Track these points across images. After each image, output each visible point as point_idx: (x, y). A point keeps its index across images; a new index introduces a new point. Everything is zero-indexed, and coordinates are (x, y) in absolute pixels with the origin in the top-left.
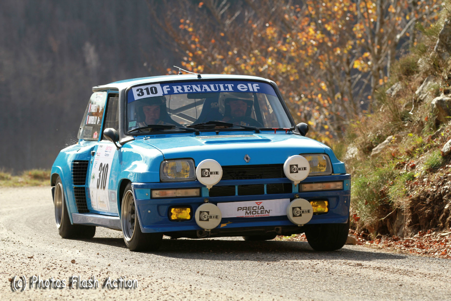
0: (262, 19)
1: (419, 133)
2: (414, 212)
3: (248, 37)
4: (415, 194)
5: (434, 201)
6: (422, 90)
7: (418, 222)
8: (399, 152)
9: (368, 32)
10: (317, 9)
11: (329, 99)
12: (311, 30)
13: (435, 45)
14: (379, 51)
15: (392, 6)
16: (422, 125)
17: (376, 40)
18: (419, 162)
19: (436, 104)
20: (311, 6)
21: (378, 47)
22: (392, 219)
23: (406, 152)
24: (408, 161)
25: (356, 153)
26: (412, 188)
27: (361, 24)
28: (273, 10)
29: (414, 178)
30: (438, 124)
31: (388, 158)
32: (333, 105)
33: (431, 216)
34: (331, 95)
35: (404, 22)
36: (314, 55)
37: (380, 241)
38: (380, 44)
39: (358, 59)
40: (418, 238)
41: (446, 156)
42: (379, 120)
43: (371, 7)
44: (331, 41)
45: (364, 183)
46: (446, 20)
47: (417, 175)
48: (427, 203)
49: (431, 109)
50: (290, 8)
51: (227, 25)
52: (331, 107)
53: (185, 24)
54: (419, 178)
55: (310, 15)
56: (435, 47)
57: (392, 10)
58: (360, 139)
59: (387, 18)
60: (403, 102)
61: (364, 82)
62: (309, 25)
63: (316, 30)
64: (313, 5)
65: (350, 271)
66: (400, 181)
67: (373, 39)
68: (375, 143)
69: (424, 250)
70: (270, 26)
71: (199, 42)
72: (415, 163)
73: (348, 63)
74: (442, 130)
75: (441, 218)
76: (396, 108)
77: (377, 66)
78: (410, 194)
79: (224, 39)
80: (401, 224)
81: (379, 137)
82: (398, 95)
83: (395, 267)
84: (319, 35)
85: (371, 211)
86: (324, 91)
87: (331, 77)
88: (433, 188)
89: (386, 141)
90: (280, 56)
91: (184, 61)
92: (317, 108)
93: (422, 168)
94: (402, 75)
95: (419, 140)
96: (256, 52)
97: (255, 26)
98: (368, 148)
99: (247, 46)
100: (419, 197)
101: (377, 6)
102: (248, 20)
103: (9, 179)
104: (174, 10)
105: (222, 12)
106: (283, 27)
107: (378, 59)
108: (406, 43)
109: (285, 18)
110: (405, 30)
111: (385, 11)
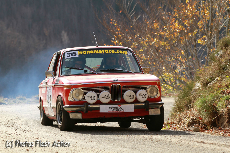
0: (152, 19)
2: (229, 115)
3: (144, 28)
8: (222, 85)
9: (205, 25)
10: (179, 14)
11: (185, 59)
12: (176, 24)
14: (211, 35)
15: (217, 12)
17: (209, 29)
20: (176, 13)
21: (210, 33)
22: (218, 119)
23: (225, 85)
24: (226, 90)
25: (200, 86)
26: (228, 103)
27: (201, 21)
28: (157, 14)
29: (229, 98)
31: (216, 88)
32: (187, 62)
34: (187, 57)
35: (223, 20)
36: (178, 37)
37: (212, 130)
38: (211, 31)
39: (199, 39)
42: (211, 69)
43: (207, 13)
44: (186, 30)
45: (204, 101)
50: (165, 13)
51: (134, 22)
52: (187, 63)
53: (113, 21)
55: (176, 17)
57: (217, 14)
58: (202, 79)
59: (215, 18)
60: (223, 60)
61: (203, 50)
62: (175, 22)
63: (179, 24)
64: (177, 12)
65: (198, 145)
66: (222, 100)
67: (207, 29)
68: (210, 81)
70: (155, 22)
71: (120, 30)
73: (195, 41)
76: (220, 63)
77: (210, 42)
78: (228, 106)
79: (133, 29)
80: (223, 122)
81: (212, 78)
82: (221, 57)
83: (220, 143)
84: (180, 27)
85: (208, 115)
86: (183, 55)
87: (187, 48)
89: (215, 80)
90: (161, 38)
91: (113, 40)
92: (180, 63)
94: (223, 47)
96: (149, 35)
97: (148, 22)
98: (206, 83)
99: (144, 33)
101: (209, 12)
102: (145, 19)
103: (25, 100)
104: (107, 15)
105: (131, 16)
106: (162, 23)
107: (210, 39)
108: (224, 31)
109: (163, 18)
110: (223, 24)
111: (214, 15)
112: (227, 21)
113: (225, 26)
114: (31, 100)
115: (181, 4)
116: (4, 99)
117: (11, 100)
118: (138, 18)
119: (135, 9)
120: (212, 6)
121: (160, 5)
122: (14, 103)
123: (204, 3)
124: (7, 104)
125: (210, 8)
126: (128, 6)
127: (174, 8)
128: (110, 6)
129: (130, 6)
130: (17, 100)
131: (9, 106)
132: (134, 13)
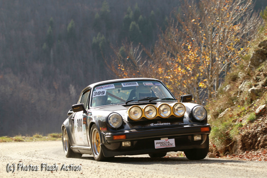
0: (157, 64)
1: (243, 105)
2: (243, 142)
3: (150, 72)
4: (243, 133)
5: (253, 136)
6: (242, 86)
7: (245, 147)
8: (233, 115)
9: (206, 69)
10: (182, 59)
12: (179, 69)
13: (248, 64)
14: (211, 78)
15: (216, 57)
16: (243, 102)
18: (244, 119)
19: (251, 91)
20: (179, 58)
21: (211, 76)
22: (232, 146)
23: (237, 114)
24: (238, 118)
26: (241, 130)
27: (202, 66)
28: (162, 60)
29: (242, 126)
30: (252, 101)
31: (228, 117)
33: (251, 144)
35: (222, 65)
36: (181, 80)
37: (226, 157)
38: (211, 74)
39: (201, 82)
40: (246, 154)
41: (258, 115)
42: (220, 102)
43: (207, 58)
44: (189, 73)
45: (217, 129)
46: (254, 52)
47: (244, 124)
48: (249, 137)
49: (247, 94)
50: (169, 59)
51: (140, 67)
53: (121, 67)
54: (245, 126)
55: (178, 63)
56: (248, 66)
57: (217, 59)
58: (212, 111)
59: (215, 63)
60: (232, 93)
61: (205, 92)
62: (178, 67)
63: (182, 69)
64: (180, 57)
66: (235, 128)
67: (208, 72)
68: (220, 112)
69: (250, 159)
70: (160, 67)
71: (127, 75)
72: (242, 119)
73: (197, 83)
74: (254, 103)
75: (256, 144)
76: (229, 96)
77: (210, 85)
78: (241, 133)
79: (139, 73)
80: (236, 148)
81: (221, 109)
82: (230, 89)
84: (183, 71)
85: (222, 142)
87: (189, 91)
88: (252, 130)
89: (225, 111)
93: (246, 121)
94: (230, 81)
95: (243, 109)
97: (153, 67)
98: (216, 114)
100: (245, 135)
101: (209, 57)
102: (150, 65)
103: (42, 138)
104: (116, 61)
105: (138, 61)
106: (166, 68)
107: (211, 81)
108: (223, 75)
109: (167, 64)
110: (223, 68)
111: (214, 60)
112: (226, 66)
113: (224, 71)
114: (47, 138)
115: (184, 50)
116: (22, 137)
117: (28, 138)
118: (144, 63)
119: (141, 55)
120: (212, 51)
121: (164, 51)
122: (32, 141)
123: (205, 49)
124: (25, 141)
125: (210, 54)
126: (134, 53)
127: (177, 54)
128: (118, 53)
129: (136, 52)
130: (33, 138)
131: (27, 143)
132: (140, 59)
